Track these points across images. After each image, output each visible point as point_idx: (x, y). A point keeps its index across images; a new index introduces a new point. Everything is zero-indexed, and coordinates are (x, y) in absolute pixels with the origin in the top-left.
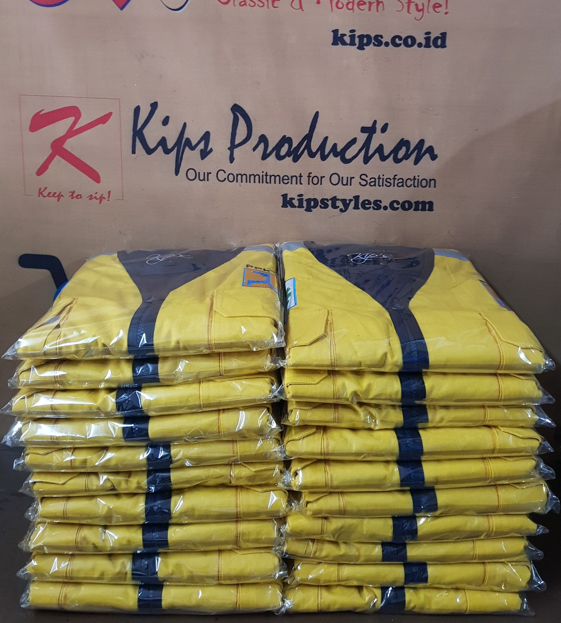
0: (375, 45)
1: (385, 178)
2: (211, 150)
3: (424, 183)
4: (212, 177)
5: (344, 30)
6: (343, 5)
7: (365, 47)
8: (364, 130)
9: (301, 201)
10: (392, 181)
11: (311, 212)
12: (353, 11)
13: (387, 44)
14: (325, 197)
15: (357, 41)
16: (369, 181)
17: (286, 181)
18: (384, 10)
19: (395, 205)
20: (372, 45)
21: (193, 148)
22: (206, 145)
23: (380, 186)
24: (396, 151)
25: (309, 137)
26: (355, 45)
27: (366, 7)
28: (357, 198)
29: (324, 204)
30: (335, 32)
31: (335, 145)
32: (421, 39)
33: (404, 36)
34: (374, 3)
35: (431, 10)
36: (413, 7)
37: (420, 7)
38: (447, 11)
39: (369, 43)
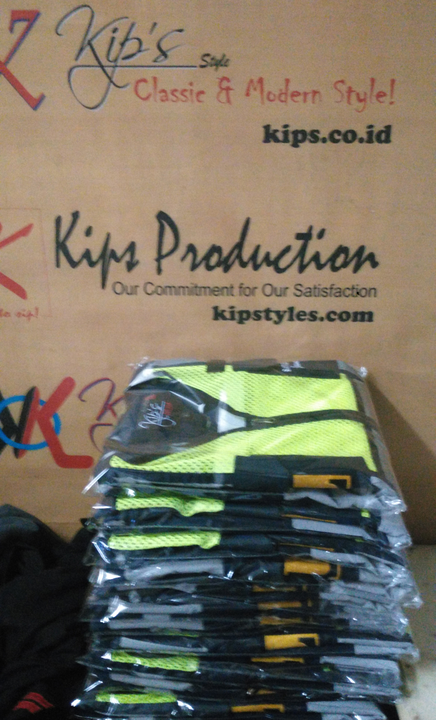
0: (311, 142)
1: (321, 287)
2: (137, 262)
3: (363, 292)
4: (140, 290)
5: (277, 125)
6: (275, 96)
7: (300, 144)
8: (299, 236)
9: (232, 313)
10: (328, 291)
11: (243, 325)
12: (286, 104)
13: (324, 140)
14: (258, 309)
15: (291, 137)
16: (304, 291)
17: (216, 293)
18: (321, 101)
19: (332, 316)
20: (307, 141)
21: (118, 260)
22: (132, 255)
23: (316, 296)
24: (333, 259)
25: (239, 246)
26: (289, 142)
27: (300, 98)
28: (291, 309)
29: (257, 316)
30: (267, 128)
31: (268, 255)
32: (362, 133)
33: (343, 130)
34: (310, 93)
35: (374, 99)
36: (353, 96)
37: (362, 97)
38: (393, 100)
39: (304, 139)
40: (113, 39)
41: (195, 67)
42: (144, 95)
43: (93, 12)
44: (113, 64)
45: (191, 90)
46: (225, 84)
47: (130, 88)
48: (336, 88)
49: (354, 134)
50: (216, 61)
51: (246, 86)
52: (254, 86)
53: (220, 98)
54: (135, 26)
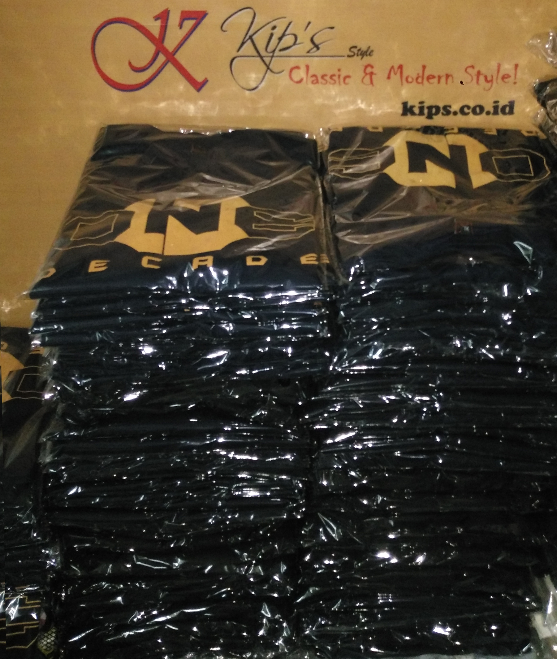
0: (443, 114)
5: (413, 102)
6: (413, 79)
7: (433, 117)
12: (423, 85)
13: (455, 113)
15: (426, 111)
18: (453, 82)
20: (440, 115)
26: (423, 114)
27: (435, 81)
30: (405, 104)
32: (489, 107)
33: (472, 105)
34: (443, 76)
35: (500, 80)
36: (482, 78)
37: (489, 78)
38: (515, 81)
39: (437, 113)
40: (272, 35)
41: (343, 56)
42: (296, 79)
43: (255, 13)
44: (271, 54)
45: (339, 76)
46: (369, 70)
47: (286, 74)
48: (467, 72)
49: (482, 108)
50: (362, 51)
51: (387, 72)
52: (394, 71)
53: (364, 80)
54: (292, 24)
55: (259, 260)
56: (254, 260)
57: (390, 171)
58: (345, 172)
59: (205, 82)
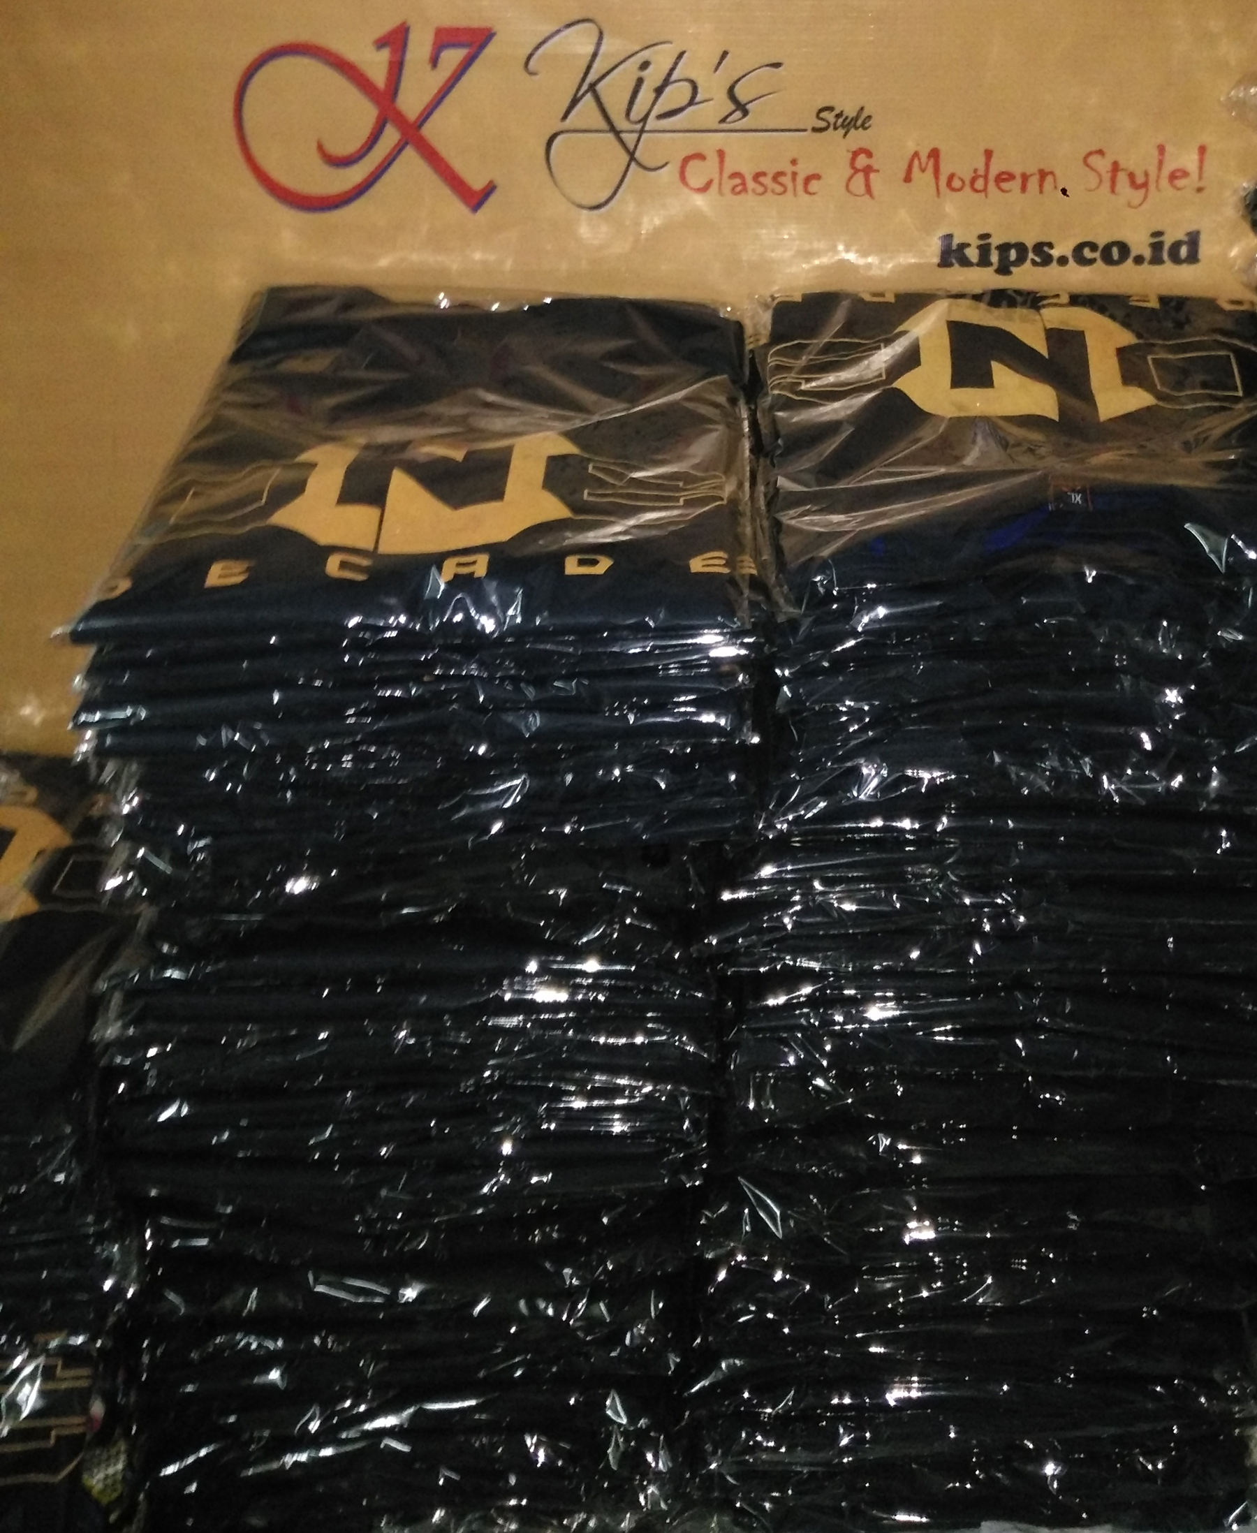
0: (1034, 263)
5: (965, 234)
6: (963, 182)
7: (1013, 269)
12: (986, 196)
13: (1063, 261)
15: (994, 257)
18: (1055, 188)
20: (1029, 264)
26: (989, 264)
27: (1015, 185)
30: (947, 239)
32: (1141, 246)
33: (1102, 243)
34: (1035, 174)
35: (1164, 182)
36: (1122, 178)
37: (1140, 179)
38: (1201, 184)
39: (1021, 260)
41: (805, 130)
43: (601, 34)
45: (794, 174)
46: (862, 161)
47: (672, 170)
48: (1087, 165)
49: (1124, 249)
50: (847, 118)
51: (904, 166)
52: (920, 163)
53: (852, 187)
54: (685, 55)
55: (594, 563)
56: (582, 563)
57: (908, 384)
58: (803, 387)
59: (490, 189)
